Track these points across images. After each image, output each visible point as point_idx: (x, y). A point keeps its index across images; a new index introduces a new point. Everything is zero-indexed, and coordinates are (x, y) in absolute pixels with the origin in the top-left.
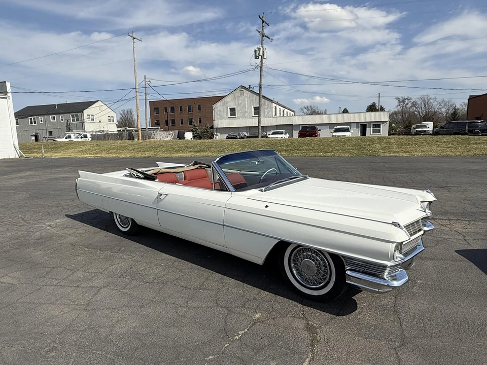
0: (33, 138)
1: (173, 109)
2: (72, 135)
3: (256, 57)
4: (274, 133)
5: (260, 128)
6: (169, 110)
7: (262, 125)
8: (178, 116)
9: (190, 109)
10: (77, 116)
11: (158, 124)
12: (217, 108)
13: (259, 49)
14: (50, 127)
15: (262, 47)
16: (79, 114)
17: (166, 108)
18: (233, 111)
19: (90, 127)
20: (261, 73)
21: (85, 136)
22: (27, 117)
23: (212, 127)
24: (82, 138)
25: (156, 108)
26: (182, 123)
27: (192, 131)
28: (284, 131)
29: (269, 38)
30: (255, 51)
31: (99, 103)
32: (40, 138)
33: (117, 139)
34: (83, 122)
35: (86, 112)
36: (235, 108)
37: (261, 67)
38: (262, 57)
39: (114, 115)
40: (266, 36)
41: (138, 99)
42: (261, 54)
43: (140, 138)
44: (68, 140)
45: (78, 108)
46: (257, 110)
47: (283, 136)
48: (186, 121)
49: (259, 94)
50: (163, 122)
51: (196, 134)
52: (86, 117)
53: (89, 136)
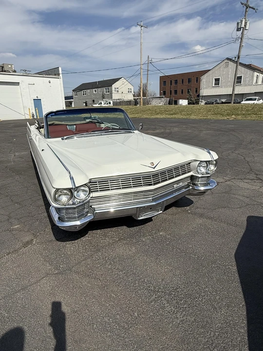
0: (85, 104)
1: (176, 82)
2: (102, 102)
3: (238, 30)
4: (247, 100)
5: (234, 95)
6: (173, 82)
7: (236, 92)
8: (179, 87)
9: (189, 81)
10: (108, 89)
12: (204, 79)
13: (242, 21)
14: (93, 97)
15: (245, 19)
16: (110, 88)
17: (171, 81)
18: (217, 80)
19: (116, 96)
20: (240, 45)
21: (110, 103)
22: (81, 90)
23: (199, 96)
24: (107, 104)
25: (164, 80)
26: (182, 92)
27: (188, 99)
28: (257, 97)
29: (254, 9)
30: (238, 23)
31: (123, 78)
32: (88, 104)
33: (127, 105)
34: (111, 93)
35: (114, 86)
36: (219, 79)
37: (241, 39)
38: (245, 28)
39: (132, 88)
40: (250, 7)
41: (142, 74)
42: (243, 26)
43: (142, 104)
44: (100, 105)
45: (109, 83)
46: (239, 80)
47: (255, 102)
48: (185, 91)
49: (236, 62)
50: (168, 92)
51: (191, 102)
52: (113, 89)
53: (112, 103)
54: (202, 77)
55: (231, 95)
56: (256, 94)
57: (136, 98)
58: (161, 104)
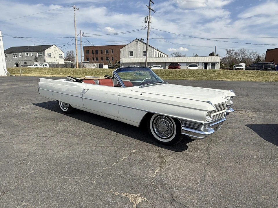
0: (15, 65)
1: (97, 52)
2: (38, 64)
3: (146, 22)
4: (154, 67)
6: (95, 52)
7: (148, 62)
8: (100, 55)
9: (107, 51)
10: (41, 53)
11: (88, 60)
12: (122, 51)
13: (147, 17)
14: (25, 59)
15: (149, 16)
16: (42, 52)
17: (93, 51)
18: (131, 53)
19: (48, 60)
20: (148, 31)
21: (46, 65)
22: (12, 53)
23: (119, 62)
24: (44, 66)
25: (87, 50)
26: (102, 60)
27: (108, 65)
28: (160, 65)
29: (153, 11)
30: (145, 18)
31: (54, 46)
32: (20, 65)
33: (64, 67)
34: (44, 57)
35: (46, 51)
36: (133, 52)
37: (148, 28)
38: (149, 22)
39: (63, 54)
40: (151, 10)
42: (148, 20)
43: (78, 67)
44: (36, 67)
45: (41, 49)
46: (145, 53)
47: (160, 68)
48: (104, 59)
49: (146, 44)
50: (91, 59)
51: (110, 67)
52: (46, 54)
53: (48, 65)
54: (121, 50)
55: (145, 63)
56: (157, 63)
57: (67, 62)
58: (94, 68)
